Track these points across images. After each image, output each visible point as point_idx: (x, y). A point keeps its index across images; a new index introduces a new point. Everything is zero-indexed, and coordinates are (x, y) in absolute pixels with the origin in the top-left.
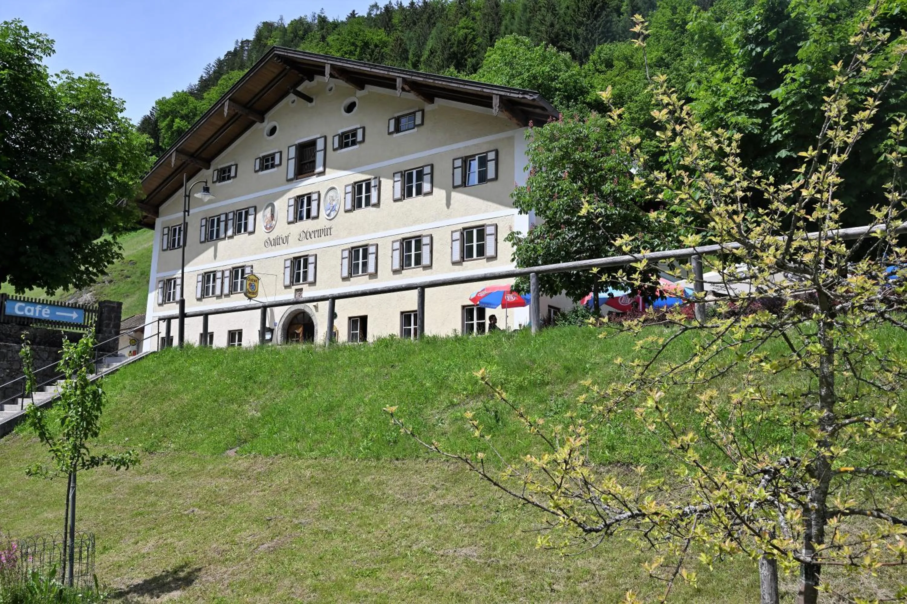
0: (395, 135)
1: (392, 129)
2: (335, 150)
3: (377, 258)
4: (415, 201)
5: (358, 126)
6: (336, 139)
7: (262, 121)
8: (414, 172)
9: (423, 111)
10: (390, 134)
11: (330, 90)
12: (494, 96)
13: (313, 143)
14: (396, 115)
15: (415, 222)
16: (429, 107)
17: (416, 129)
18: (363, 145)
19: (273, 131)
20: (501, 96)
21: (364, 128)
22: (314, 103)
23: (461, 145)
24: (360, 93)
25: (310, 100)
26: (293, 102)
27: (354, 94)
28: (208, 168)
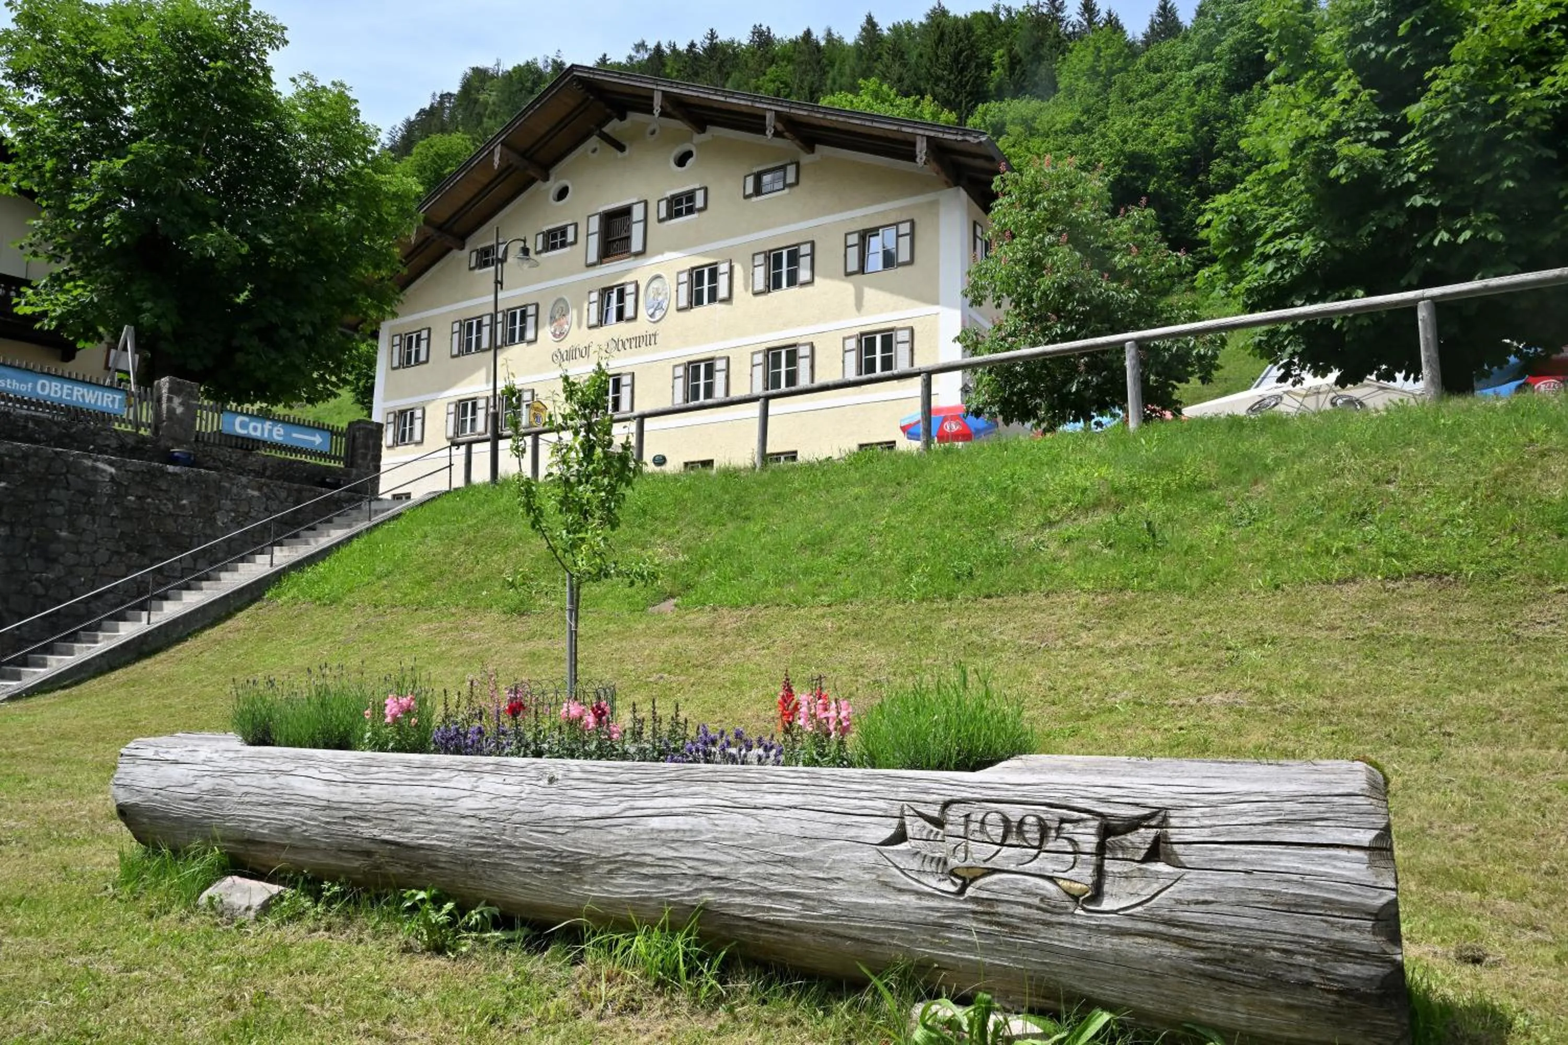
0: (754, 199)
1: (750, 190)
2: (661, 221)
3: (727, 377)
4: (786, 294)
5: (697, 186)
6: (663, 205)
7: (546, 179)
8: (785, 252)
9: (798, 165)
10: (747, 197)
11: (653, 133)
12: (918, 138)
13: (626, 212)
14: (755, 170)
15: (786, 325)
16: (806, 159)
17: (787, 191)
18: (704, 214)
19: (563, 193)
20: (928, 137)
21: (706, 190)
22: (627, 153)
23: (858, 213)
24: (699, 138)
25: (621, 148)
26: (594, 151)
27: (690, 140)
28: (462, 248)
